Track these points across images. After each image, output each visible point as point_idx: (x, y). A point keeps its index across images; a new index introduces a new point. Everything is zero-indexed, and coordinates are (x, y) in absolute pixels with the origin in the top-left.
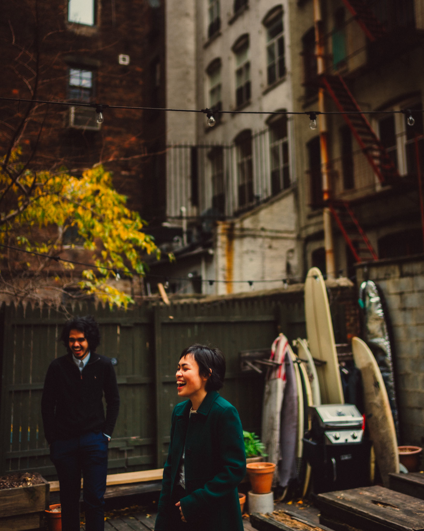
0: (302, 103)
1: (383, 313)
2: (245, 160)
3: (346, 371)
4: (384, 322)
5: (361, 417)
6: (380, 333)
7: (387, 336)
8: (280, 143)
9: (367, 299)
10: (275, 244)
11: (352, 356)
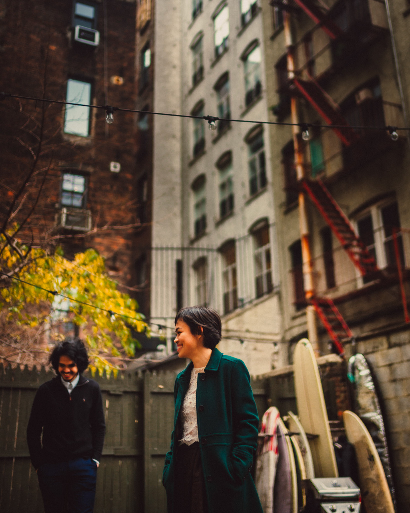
0: (283, 209)
1: (374, 386)
2: (230, 268)
3: (339, 446)
4: (375, 396)
5: (358, 488)
6: (372, 407)
7: (379, 409)
8: (263, 249)
9: (356, 372)
10: (260, 346)
11: (344, 431)
